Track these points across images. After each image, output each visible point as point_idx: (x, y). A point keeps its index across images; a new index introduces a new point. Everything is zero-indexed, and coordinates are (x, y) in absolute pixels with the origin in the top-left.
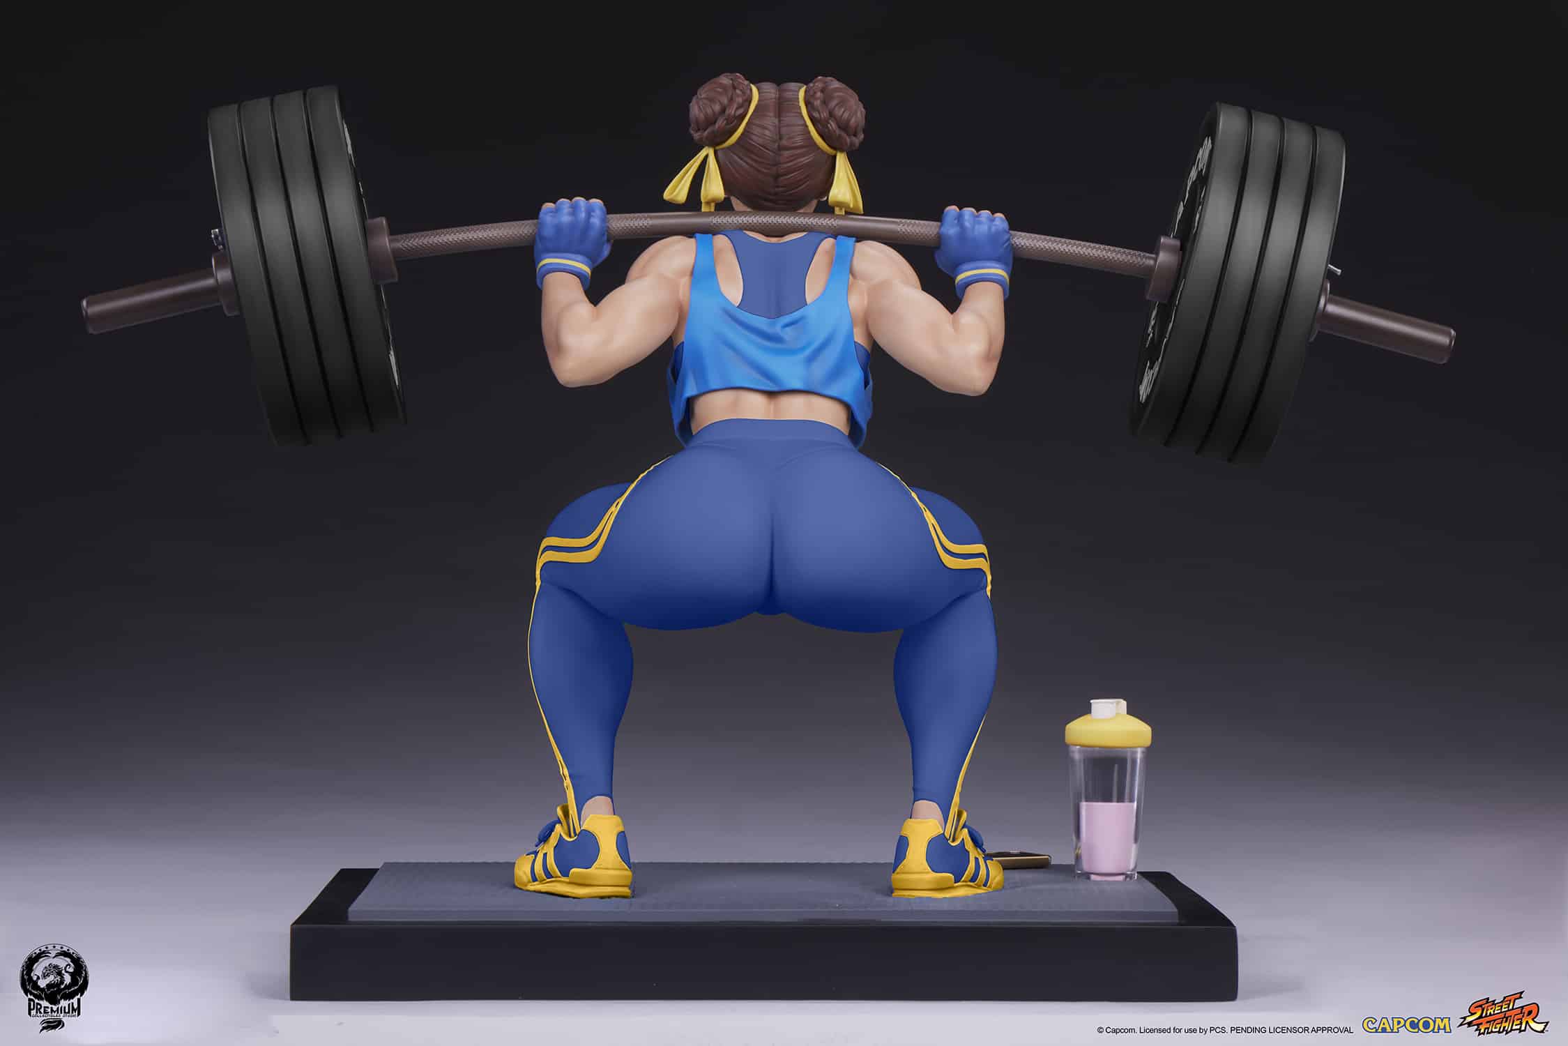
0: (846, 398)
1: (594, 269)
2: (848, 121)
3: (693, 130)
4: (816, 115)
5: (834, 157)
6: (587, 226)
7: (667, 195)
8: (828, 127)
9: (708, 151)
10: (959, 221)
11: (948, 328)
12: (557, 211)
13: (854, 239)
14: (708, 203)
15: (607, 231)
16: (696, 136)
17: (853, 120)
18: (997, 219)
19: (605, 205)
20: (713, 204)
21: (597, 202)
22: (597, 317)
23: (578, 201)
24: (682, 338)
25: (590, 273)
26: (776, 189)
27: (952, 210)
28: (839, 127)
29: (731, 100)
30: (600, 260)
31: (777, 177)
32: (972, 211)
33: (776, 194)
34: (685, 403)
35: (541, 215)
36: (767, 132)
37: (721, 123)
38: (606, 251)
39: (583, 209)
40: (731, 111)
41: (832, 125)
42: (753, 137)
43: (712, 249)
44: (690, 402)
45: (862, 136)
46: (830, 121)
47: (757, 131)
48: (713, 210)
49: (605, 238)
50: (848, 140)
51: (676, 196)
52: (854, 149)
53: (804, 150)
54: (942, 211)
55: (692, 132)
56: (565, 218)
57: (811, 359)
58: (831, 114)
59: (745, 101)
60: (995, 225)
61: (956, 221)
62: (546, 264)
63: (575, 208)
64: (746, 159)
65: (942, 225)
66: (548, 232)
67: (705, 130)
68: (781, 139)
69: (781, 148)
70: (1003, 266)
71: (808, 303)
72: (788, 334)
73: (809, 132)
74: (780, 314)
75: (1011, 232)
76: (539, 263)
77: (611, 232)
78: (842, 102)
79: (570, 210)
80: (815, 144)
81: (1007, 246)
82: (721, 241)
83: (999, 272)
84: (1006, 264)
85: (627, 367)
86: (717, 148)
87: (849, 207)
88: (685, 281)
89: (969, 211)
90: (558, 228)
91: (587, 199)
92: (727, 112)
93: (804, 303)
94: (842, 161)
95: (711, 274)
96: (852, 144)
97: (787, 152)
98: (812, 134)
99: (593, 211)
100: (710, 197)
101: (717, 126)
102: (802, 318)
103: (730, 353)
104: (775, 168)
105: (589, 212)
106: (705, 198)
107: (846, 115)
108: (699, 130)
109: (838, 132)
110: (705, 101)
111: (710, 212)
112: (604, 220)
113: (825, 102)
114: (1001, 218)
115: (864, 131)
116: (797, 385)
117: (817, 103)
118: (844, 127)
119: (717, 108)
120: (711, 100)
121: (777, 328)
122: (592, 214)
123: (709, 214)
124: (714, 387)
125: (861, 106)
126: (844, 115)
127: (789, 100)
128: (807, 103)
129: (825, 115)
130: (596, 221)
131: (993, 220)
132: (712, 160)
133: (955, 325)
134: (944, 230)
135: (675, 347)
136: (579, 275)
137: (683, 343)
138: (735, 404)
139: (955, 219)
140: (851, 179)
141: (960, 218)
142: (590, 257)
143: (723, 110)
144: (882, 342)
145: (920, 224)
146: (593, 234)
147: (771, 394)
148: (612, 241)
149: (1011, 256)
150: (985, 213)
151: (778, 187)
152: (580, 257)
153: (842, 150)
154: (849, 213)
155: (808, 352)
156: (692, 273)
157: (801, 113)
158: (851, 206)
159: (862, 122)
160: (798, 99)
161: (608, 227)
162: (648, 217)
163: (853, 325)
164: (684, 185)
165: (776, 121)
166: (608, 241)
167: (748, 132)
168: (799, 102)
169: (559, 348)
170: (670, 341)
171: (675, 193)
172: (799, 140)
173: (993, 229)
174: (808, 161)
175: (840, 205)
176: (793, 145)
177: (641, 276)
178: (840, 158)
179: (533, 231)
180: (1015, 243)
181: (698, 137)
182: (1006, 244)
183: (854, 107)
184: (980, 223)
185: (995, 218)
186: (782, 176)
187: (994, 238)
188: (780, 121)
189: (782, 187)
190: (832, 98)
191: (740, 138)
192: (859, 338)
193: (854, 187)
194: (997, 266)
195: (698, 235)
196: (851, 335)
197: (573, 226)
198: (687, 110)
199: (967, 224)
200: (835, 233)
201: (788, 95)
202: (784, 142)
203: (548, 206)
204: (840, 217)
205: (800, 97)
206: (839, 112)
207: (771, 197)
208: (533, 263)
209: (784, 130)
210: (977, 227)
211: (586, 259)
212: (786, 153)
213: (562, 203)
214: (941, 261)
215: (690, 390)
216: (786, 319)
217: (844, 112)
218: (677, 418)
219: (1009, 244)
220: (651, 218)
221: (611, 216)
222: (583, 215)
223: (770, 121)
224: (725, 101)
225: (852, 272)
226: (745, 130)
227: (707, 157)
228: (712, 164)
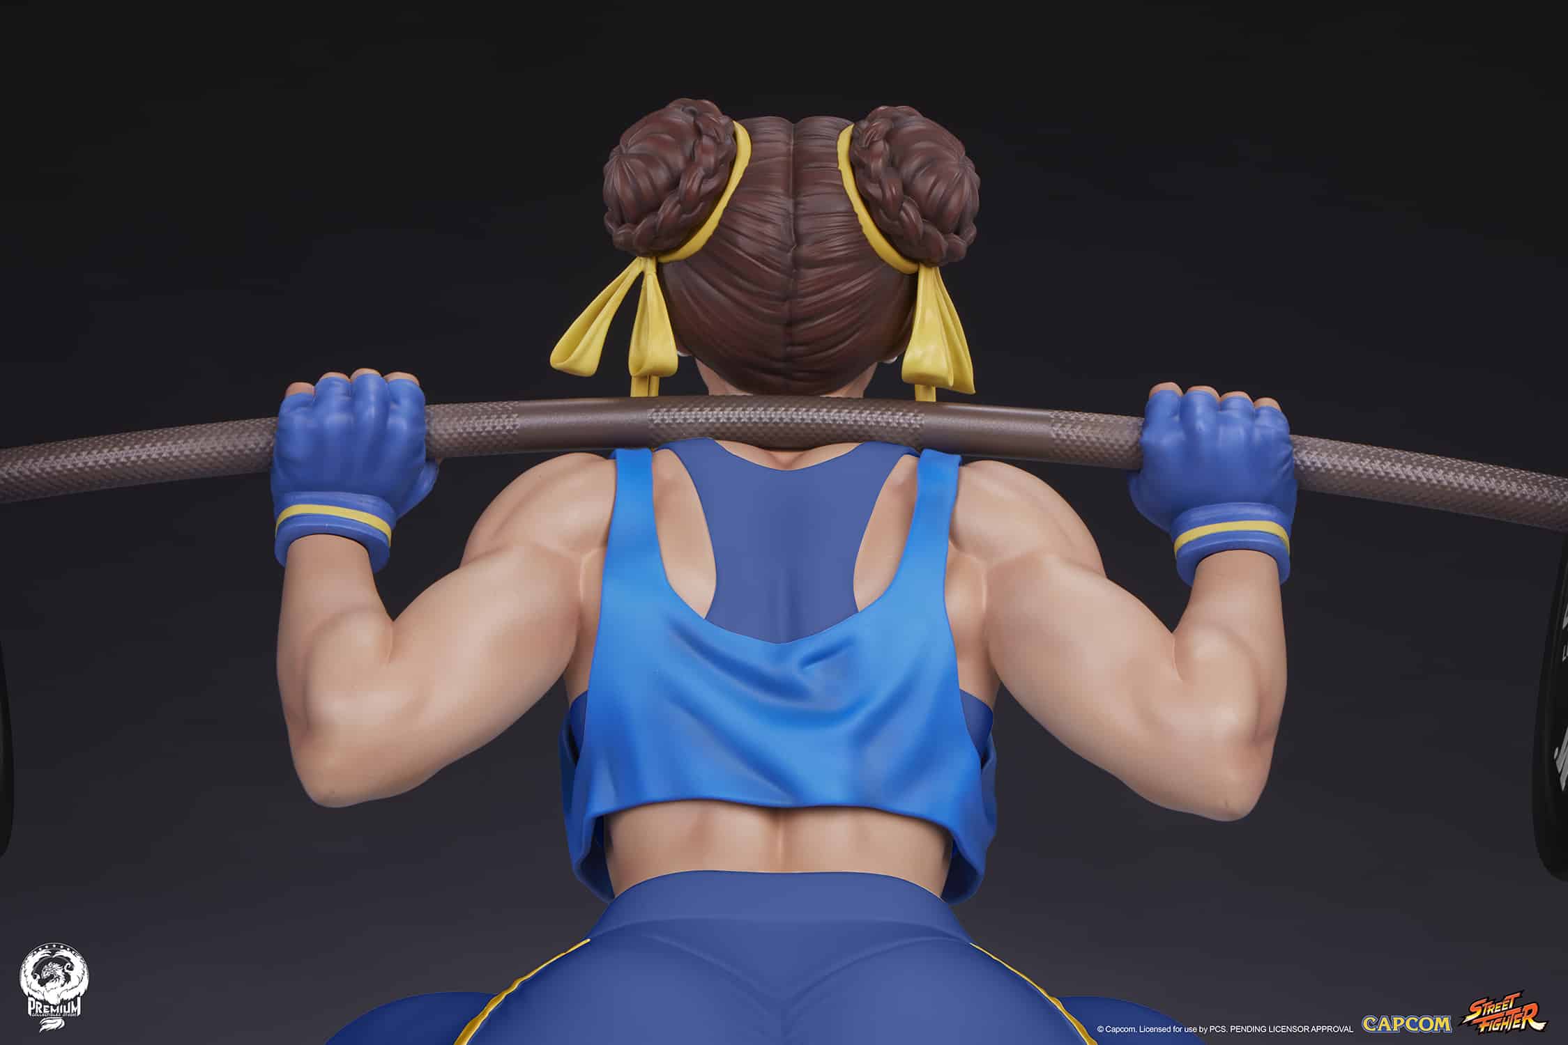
0: (945, 818)
1: (399, 522)
2: (945, 201)
3: (611, 220)
4: (874, 190)
5: (914, 278)
6: (382, 434)
7: (559, 358)
8: (900, 219)
9: (642, 266)
10: (1181, 417)
11: (1168, 672)
12: (313, 404)
13: (957, 458)
14: (646, 378)
15: (427, 442)
16: (620, 234)
17: (954, 201)
18: (1263, 412)
19: (422, 386)
20: (655, 382)
21: (404, 380)
22: (393, 649)
23: (364, 376)
24: (581, 685)
25: (389, 536)
26: (789, 349)
27: (1167, 391)
28: (924, 217)
29: (691, 161)
30: (414, 502)
31: (791, 323)
32: (1207, 395)
33: (789, 358)
34: (591, 830)
35: (285, 409)
36: (769, 229)
37: (668, 209)
38: (426, 482)
39: (372, 398)
40: (691, 184)
41: (910, 213)
42: (741, 240)
43: (649, 482)
44: (602, 827)
45: (971, 232)
46: (905, 205)
47: (746, 225)
48: (654, 393)
49: (423, 457)
50: (944, 244)
51: (576, 361)
52: (956, 260)
53: (850, 266)
54: (1146, 398)
55: (610, 225)
56: (334, 418)
57: (865, 736)
58: (907, 189)
59: (719, 163)
60: (1260, 427)
61: (1177, 418)
62: (293, 517)
63: (354, 395)
64: (724, 286)
65: (1145, 425)
66: (298, 448)
67: (636, 223)
68: (799, 240)
69: (797, 263)
70: (1275, 514)
71: (859, 609)
72: (815, 678)
73: (860, 228)
74: (796, 632)
75: (1293, 437)
76: (282, 509)
77: (433, 443)
78: (932, 163)
79: (347, 398)
80: (872, 252)
81: (1288, 470)
82: (667, 464)
83: (1271, 527)
84: (1281, 507)
85: (460, 756)
86: (664, 260)
87: (945, 381)
88: (590, 559)
89: (1203, 394)
90: (318, 437)
91: (384, 372)
92: (684, 185)
93: (851, 609)
94: (930, 284)
95: (649, 543)
96: (951, 251)
97: (813, 271)
98: (865, 231)
99: (396, 401)
100: (647, 367)
101: (661, 214)
102: (846, 644)
103: (685, 720)
104: (786, 306)
105: (387, 402)
106: (640, 368)
107: (940, 190)
108: (623, 222)
109: (921, 226)
110: (639, 163)
111: (648, 399)
112: (418, 420)
113: (894, 164)
114: (1270, 409)
115: (976, 221)
116: (835, 794)
117: (877, 165)
118: (934, 214)
119: (661, 176)
120: (649, 160)
121: (791, 668)
122: (393, 406)
123: (644, 403)
124: (654, 794)
125: (970, 166)
126: (935, 191)
127: (814, 158)
128: (855, 165)
129: (893, 190)
130: (401, 422)
131: (1255, 415)
132: (651, 283)
133: (1182, 658)
134: (1150, 437)
135: (571, 700)
136: (364, 539)
137: (586, 693)
138: (700, 837)
139: (1175, 414)
140: (952, 326)
141: (1184, 410)
142: (389, 498)
143: (674, 184)
144: (1019, 691)
145: (1097, 423)
146: (396, 450)
147: (774, 812)
148: (439, 461)
149: (1295, 490)
150: (1238, 398)
151: (792, 344)
152: (368, 500)
153: (929, 264)
154: (947, 395)
155: (859, 718)
156: (606, 541)
157: (842, 187)
158: (951, 383)
159: (973, 203)
160: (836, 154)
161: (429, 434)
162: (515, 410)
163: (957, 648)
164: (592, 339)
165: (788, 204)
166: (430, 459)
167: (727, 227)
168: (837, 162)
169: (310, 725)
170: (560, 687)
171: (573, 357)
172: (838, 245)
173: (1257, 434)
174: (860, 287)
175: (927, 380)
176: (825, 257)
177: (493, 552)
178: (926, 280)
179: (268, 443)
180: (1303, 462)
181: (621, 239)
182: (1285, 467)
183: (957, 172)
184: (1226, 421)
185: (1258, 410)
186: (804, 320)
187: (1257, 453)
188: (796, 204)
189: (800, 344)
190: (905, 158)
191: (710, 241)
192: (970, 682)
193: (960, 346)
194: (1265, 513)
195: (619, 452)
196: (952, 677)
197: (351, 432)
198: (600, 177)
199: (1201, 425)
200: (919, 444)
201: (815, 146)
202: (806, 250)
203: (300, 389)
204: (925, 407)
205: (839, 150)
206: (924, 184)
207: (781, 365)
208: (268, 508)
209: (804, 225)
210: (1222, 430)
211: (382, 503)
212: (812, 274)
213: (330, 384)
214: (1143, 499)
215: (602, 800)
216: (809, 646)
217: (934, 184)
218: (578, 850)
219: (1291, 467)
220: (522, 412)
221: (433, 407)
222: (371, 412)
223: (777, 204)
224: (678, 160)
225: (953, 535)
226: (721, 222)
227: (641, 277)
228: (652, 292)
